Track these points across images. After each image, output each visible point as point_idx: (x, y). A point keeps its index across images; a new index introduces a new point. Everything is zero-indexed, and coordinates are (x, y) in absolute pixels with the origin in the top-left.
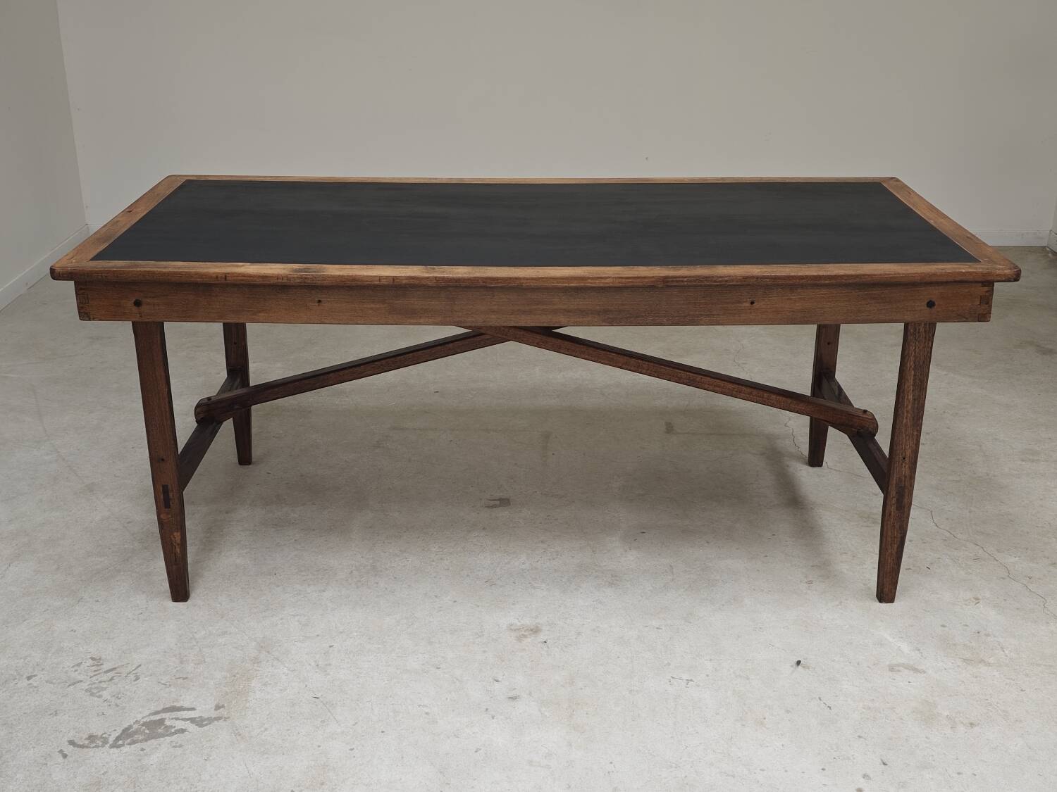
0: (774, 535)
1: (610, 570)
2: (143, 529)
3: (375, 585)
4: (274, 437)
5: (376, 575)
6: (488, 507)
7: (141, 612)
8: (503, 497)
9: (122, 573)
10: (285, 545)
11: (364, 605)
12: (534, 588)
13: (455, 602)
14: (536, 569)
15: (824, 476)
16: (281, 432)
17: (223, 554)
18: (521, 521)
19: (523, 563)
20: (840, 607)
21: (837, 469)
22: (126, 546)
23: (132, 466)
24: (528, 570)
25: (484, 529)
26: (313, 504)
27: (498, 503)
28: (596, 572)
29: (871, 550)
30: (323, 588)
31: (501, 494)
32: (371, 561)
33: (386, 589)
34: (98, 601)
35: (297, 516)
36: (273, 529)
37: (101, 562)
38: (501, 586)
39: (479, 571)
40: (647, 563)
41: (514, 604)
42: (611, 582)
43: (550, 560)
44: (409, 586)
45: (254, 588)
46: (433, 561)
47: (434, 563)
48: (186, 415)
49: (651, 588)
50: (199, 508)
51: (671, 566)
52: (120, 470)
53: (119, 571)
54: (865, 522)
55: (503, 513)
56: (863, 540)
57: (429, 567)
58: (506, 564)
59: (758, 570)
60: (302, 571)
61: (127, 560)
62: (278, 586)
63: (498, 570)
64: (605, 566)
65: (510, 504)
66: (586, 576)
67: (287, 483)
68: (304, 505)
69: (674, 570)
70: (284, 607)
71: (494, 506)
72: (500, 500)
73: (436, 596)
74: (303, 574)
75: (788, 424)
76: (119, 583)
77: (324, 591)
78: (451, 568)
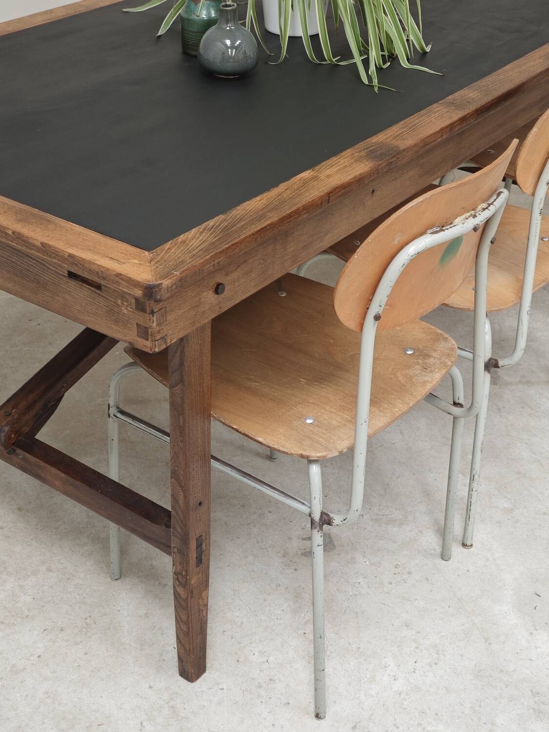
6: (306, 554)
18: (360, 580)
26: (49, 570)
46: (260, 687)
68: (35, 573)
78: (291, 701)
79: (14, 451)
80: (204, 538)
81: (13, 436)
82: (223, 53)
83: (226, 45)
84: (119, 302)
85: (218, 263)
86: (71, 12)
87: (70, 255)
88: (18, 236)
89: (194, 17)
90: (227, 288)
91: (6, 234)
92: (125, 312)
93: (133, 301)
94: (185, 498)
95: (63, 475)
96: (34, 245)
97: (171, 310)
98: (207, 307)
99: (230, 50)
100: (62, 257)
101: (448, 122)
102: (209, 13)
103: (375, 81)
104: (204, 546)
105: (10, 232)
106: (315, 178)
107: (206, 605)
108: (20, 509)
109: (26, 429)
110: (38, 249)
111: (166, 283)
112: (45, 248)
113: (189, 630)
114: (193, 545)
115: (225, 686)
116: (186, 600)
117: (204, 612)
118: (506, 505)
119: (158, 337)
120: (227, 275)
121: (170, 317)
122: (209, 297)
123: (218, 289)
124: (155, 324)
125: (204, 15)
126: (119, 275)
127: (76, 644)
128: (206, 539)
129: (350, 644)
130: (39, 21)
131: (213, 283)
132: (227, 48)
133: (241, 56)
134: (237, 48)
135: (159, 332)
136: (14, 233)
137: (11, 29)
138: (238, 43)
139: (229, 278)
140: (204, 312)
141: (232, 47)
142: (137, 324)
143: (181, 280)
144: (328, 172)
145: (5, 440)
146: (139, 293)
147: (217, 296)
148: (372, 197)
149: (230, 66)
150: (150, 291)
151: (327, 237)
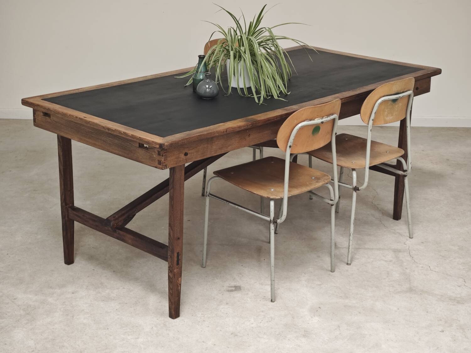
0: (398, 309)
1: (303, 328)
2: (24, 302)
3: (167, 335)
4: (93, 248)
5: (167, 330)
6: (228, 291)
7: (32, 350)
8: (237, 285)
9: (17, 328)
10: (111, 312)
11: (162, 346)
12: (260, 337)
13: (215, 345)
14: (260, 327)
15: (428, 275)
16: (97, 245)
17: (75, 317)
18: (249, 299)
19: (252, 324)
20: (438, 350)
21: (436, 271)
22: (16, 313)
23: (9, 265)
24: (256, 328)
25: (227, 304)
26: (124, 288)
27: (234, 288)
28: (295, 329)
29: (456, 318)
30: (137, 337)
31: (235, 283)
32: (163, 322)
33: (174, 337)
34: (6, 344)
35: (114, 295)
36: (102, 303)
37: (3, 322)
38: (240, 337)
39: (227, 328)
40: (325, 324)
41: (249, 346)
42: (304, 335)
43: (267, 322)
44: (187, 336)
45: (96, 337)
46: (199, 322)
47: (200, 323)
48: (37, 234)
49: (328, 338)
50: (56, 290)
51: (339, 326)
52: (2, 268)
53: (15, 327)
54: (453, 302)
55: (237, 295)
56: (451, 313)
57: (197, 325)
58: (242, 324)
59: (390, 329)
60: (123, 327)
61: (18, 321)
62: (111, 336)
63: (238, 327)
64: (300, 325)
65: (241, 290)
66: (289, 331)
67: (106, 276)
68: (118, 289)
69: (341, 329)
70: (116, 347)
71: (232, 291)
72: (235, 287)
73: (203, 342)
74: (124, 328)
75: (406, 243)
76: (16, 334)
77: (138, 339)
78: (210, 326)
79: (115, 231)
80: (180, 254)
81: (115, 225)
82: (205, 90)
83: (206, 87)
84: (153, 153)
85: (184, 142)
86: (154, 77)
87: (140, 137)
88: (125, 133)
89: (198, 78)
90: (189, 155)
91: (122, 133)
92: (155, 156)
93: (157, 152)
94: (173, 234)
95: (132, 237)
96: (129, 136)
97: (169, 157)
98: (182, 159)
99: (207, 89)
100: (137, 138)
101: (280, 114)
102: (203, 77)
103: (261, 102)
104: (180, 257)
105: (122, 132)
106: (223, 125)
107: (180, 285)
108: (114, 271)
109: (120, 224)
110: (130, 137)
111: (166, 144)
112: (133, 136)
113: (173, 292)
114: (176, 255)
115: (186, 321)
116: (172, 278)
117: (179, 287)
118: (319, 283)
119: (164, 165)
120: (189, 150)
121: (169, 159)
122: (182, 156)
123: (186, 154)
124: (163, 160)
125: (201, 77)
126: (153, 142)
127: (131, 307)
128: (181, 254)
129: (238, 314)
130: (141, 80)
131: (184, 152)
132: (207, 88)
133: (212, 91)
134: (210, 88)
135: (164, 163)
136: (124, 132)
137: (130, 82)
138: (211, 87)
139: (190, 151)
140: (180, 161)
141: (208, 88)
142: (158, 160)
143: (171, 144)
144: (229, 124)
145: (112, 225)
146: (158, 146)
147: (185, 156)
148: (249, 137)
149: (207, 95)
150: (161, 145)
151: (229, 147)
